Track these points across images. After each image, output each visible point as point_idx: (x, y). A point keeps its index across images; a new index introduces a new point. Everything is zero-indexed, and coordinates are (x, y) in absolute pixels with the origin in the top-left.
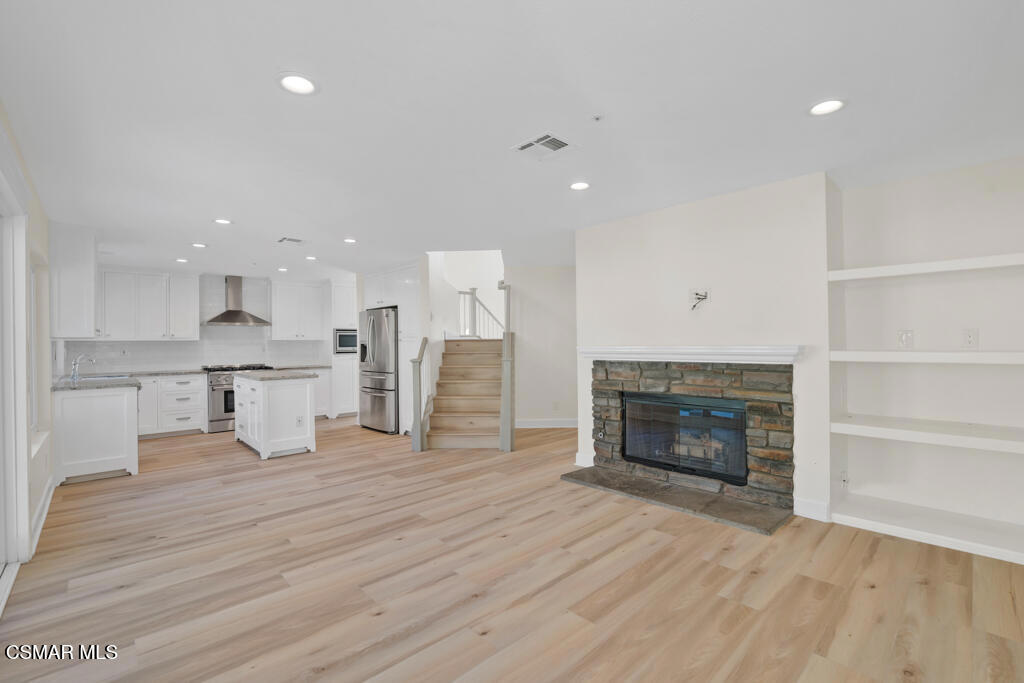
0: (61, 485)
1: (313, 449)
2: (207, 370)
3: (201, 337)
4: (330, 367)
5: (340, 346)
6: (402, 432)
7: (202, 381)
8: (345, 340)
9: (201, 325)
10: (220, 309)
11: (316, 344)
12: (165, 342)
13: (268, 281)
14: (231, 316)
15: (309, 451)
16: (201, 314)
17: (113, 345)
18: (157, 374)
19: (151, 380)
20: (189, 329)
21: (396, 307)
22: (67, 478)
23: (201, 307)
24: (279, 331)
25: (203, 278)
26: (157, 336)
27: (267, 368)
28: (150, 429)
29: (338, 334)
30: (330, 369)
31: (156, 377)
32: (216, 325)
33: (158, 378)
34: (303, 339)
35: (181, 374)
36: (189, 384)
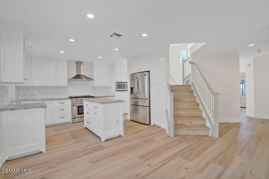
0: (6, 161)
1: (122, 135)
2: (71, 98)
3: (68, 85)
4: (115, 96)
5: (118, 88)
6: (152, 124)
7: (69, 103)
8: (120, 86)
9: (68, 80)
10: (75, 74)
11: (108, 88)
12: (55, 87)
13: (92, 64)
14: (78, 77)
15: (120, 136)
16: (68, 76)
17: (34, 88)
18: (52, 100)
19: (50, 102)
20: (64, 82)
21: (149, 71)
22: (9, 158)
23: (68, 73)
24: (96, 83)
25: (69, 61)
26: (51, 84)
27: (92, 97)
28: (50, 122)
29: (117, 84)
30: (114, 97)
31: (52, 101)
32: (73, 80)
33: (53, 101)
34: (104, 86)
35: (61, 99)
36: (64, 104)
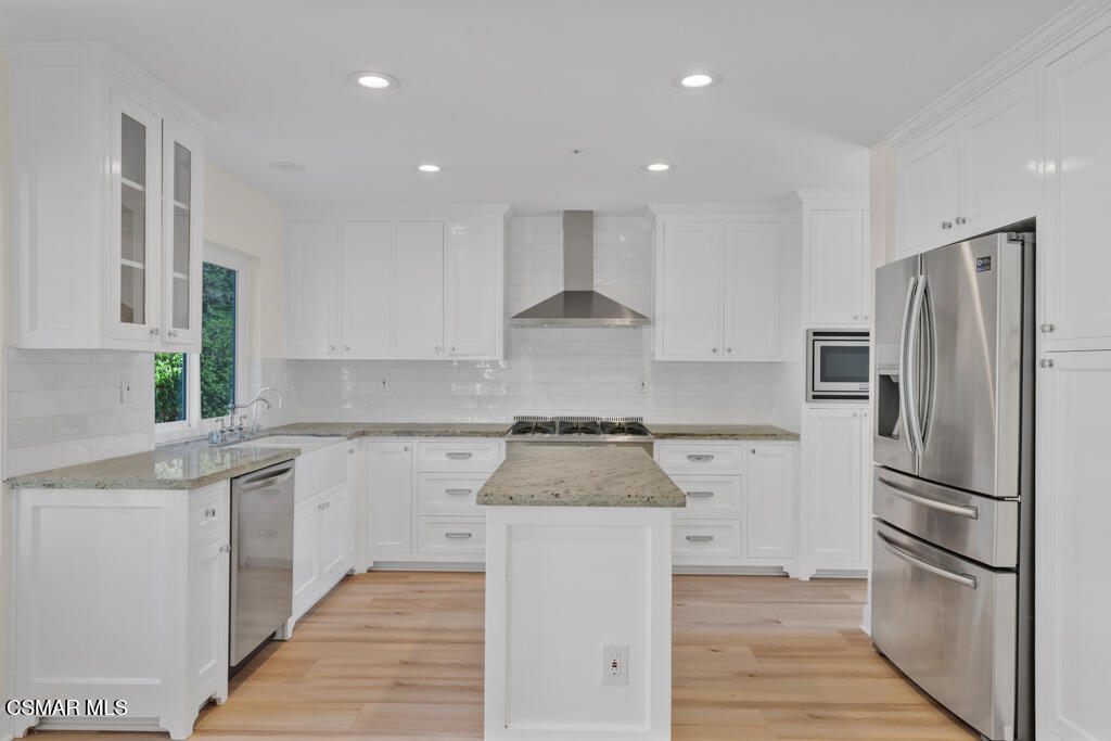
3: (506, 354)
4: (798, 436)
5: (823, 379)
7: (492, 456)
8: (838, 363)
10: (552, 285)
16: (508, 301)
18: (410, 433)
19: (399, 444)
20: (482, 337)
23: (509, 284)
24: (666, 342)
29: (818, 345)
30: (795, 443)
31: (408, 439)
32: (530, 326)
33: (414, 442)
34: (727, 358)
35: (454, 435)
36: (471, 459)
